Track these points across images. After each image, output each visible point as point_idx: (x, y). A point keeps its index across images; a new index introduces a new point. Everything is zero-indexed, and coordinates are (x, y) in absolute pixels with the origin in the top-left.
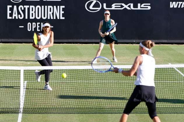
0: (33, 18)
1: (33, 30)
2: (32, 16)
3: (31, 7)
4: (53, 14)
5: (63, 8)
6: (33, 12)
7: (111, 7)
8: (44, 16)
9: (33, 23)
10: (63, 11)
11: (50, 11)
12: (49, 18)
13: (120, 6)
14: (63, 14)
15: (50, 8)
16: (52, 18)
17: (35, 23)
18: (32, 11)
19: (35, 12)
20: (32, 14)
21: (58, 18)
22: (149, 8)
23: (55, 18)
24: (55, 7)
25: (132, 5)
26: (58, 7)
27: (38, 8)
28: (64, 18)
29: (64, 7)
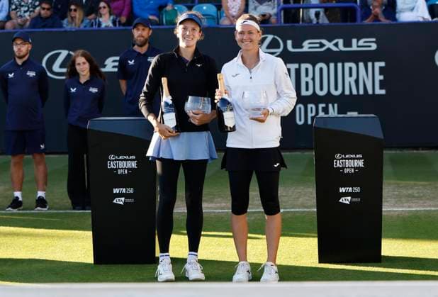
1: (309, 122)
2: (307, 89)
4: (357, 81)
5: (381, 68)
9: (310, 106)
10: (380, 74)
11: (351, 75)
12: (347, 92)
14: (380, 81)
16: (355, 92)
17: (313, 106)
19: (313, 79)
23: (361, 92)
28: (383, 92)
29: (383, 64)
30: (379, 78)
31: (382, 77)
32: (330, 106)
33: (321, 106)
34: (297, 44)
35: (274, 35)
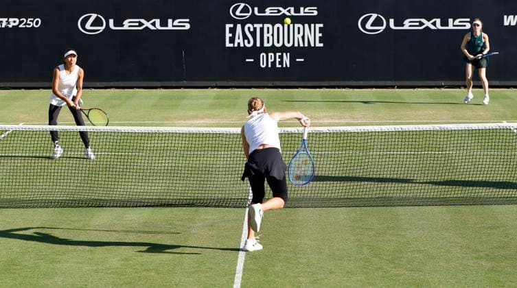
0: (270, 45)
1: (270, 66)
2: (268, 42)
3: (266, 26)
4: (303, 37)
5: (320, 28)
6: (270, 35)
7: (403, 25)
8: (289, 42)
9: (270, 54)
10: (320, 32)
11: (299, 33)
12: (296, 45)
13: (418, 24)
14: (320, 37)
15: (299, 28)
16: (301, 45)
17: (273, 55)
18: (268, 32)
19: (273, 35)
20: (268, 38)
21: (312, 45)
22: (468, 26)
23: (306, 45)
24: (306, 25)
25: (438, 21)
26: (312, 25)
27: (278, 28)
28: (322, 45)
29: (322, 25)
30: (319, 35)
31: (321, 35)
32: (284, 54)
33: (278, 54)
34: (262, 10)
35: (245, 3)
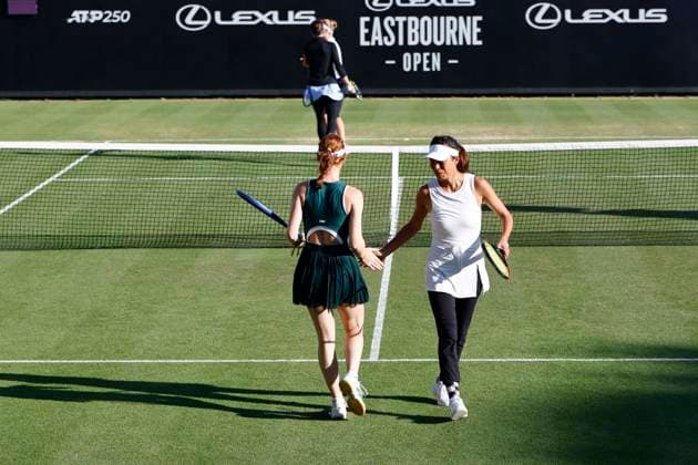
0: (415, 43)
3: (411, 19)
6: (415, 31)
7: (581, 18)
8: (439, 40)
13: (600, 16)
15: (451, 22)
18: (413, 27)
20: (413, 34)
21: (469, 43)
22: (664, 18)
24: (461, 18)
25: (626, 12)
26: (469, 18)
27: (426, 22)
